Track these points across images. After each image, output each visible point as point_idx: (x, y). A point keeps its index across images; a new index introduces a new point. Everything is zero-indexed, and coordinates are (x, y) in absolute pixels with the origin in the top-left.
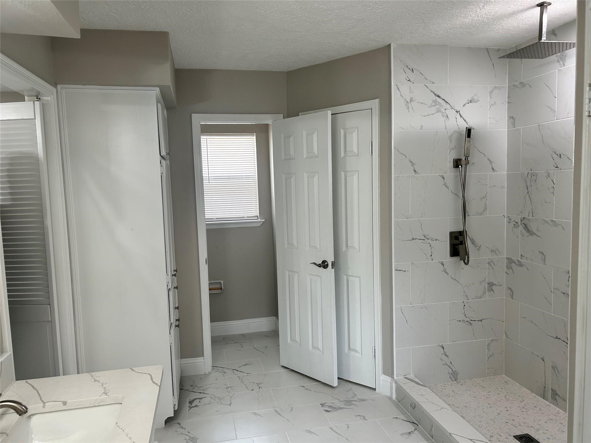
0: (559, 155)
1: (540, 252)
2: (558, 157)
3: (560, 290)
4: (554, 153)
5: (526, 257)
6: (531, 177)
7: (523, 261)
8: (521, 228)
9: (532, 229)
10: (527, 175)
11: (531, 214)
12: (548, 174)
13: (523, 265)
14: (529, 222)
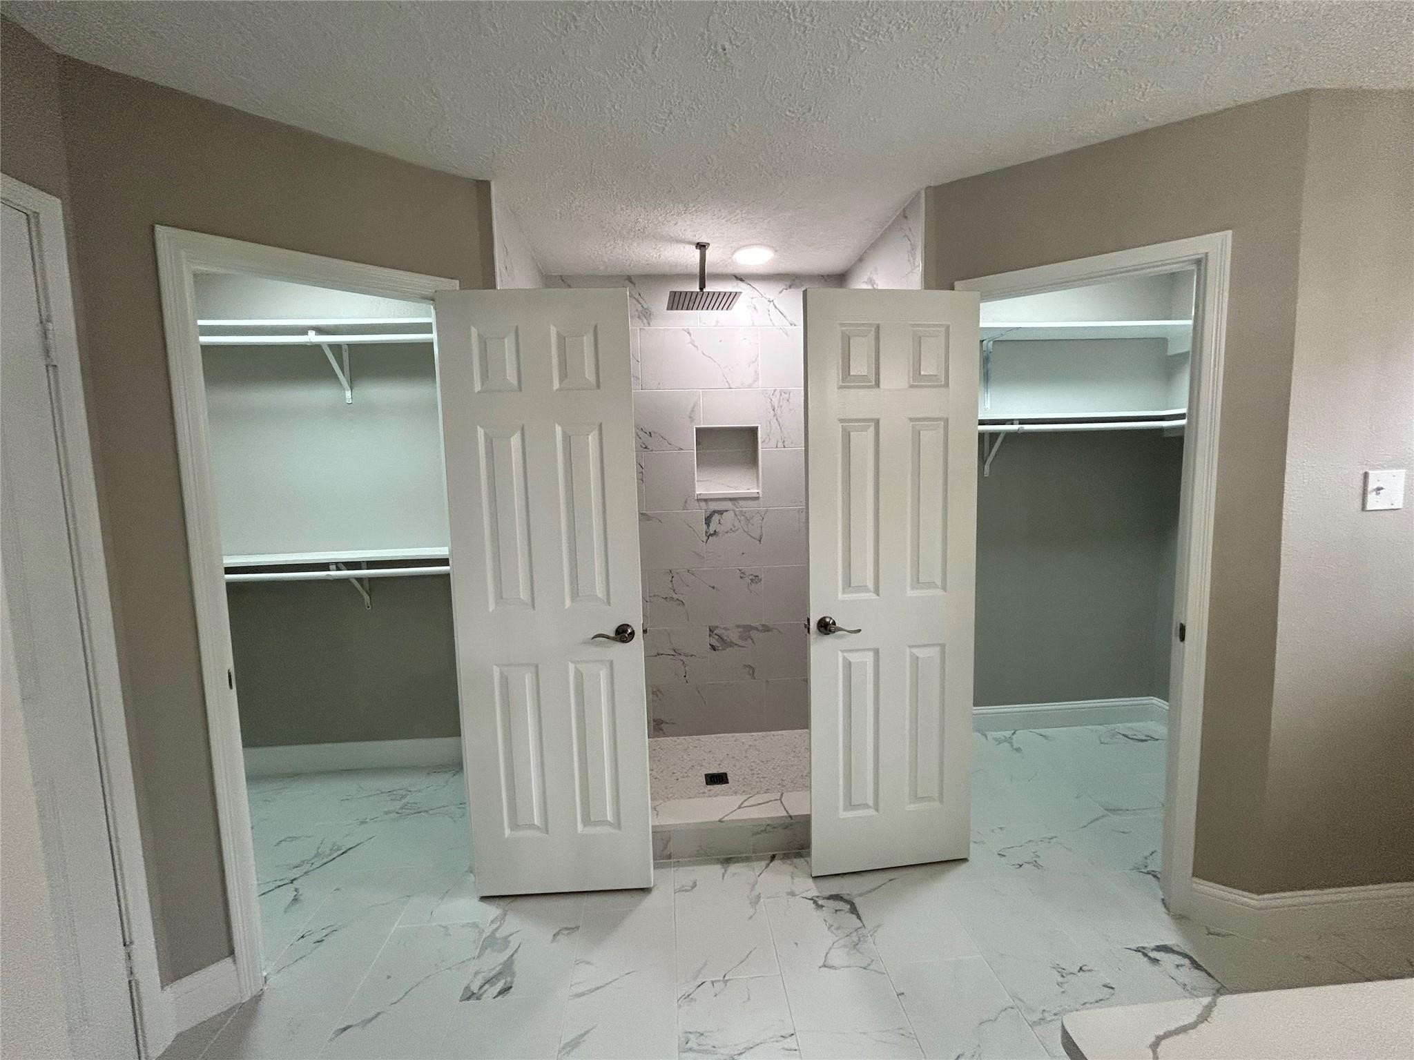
0: (648, 433)
3: (659, 596)
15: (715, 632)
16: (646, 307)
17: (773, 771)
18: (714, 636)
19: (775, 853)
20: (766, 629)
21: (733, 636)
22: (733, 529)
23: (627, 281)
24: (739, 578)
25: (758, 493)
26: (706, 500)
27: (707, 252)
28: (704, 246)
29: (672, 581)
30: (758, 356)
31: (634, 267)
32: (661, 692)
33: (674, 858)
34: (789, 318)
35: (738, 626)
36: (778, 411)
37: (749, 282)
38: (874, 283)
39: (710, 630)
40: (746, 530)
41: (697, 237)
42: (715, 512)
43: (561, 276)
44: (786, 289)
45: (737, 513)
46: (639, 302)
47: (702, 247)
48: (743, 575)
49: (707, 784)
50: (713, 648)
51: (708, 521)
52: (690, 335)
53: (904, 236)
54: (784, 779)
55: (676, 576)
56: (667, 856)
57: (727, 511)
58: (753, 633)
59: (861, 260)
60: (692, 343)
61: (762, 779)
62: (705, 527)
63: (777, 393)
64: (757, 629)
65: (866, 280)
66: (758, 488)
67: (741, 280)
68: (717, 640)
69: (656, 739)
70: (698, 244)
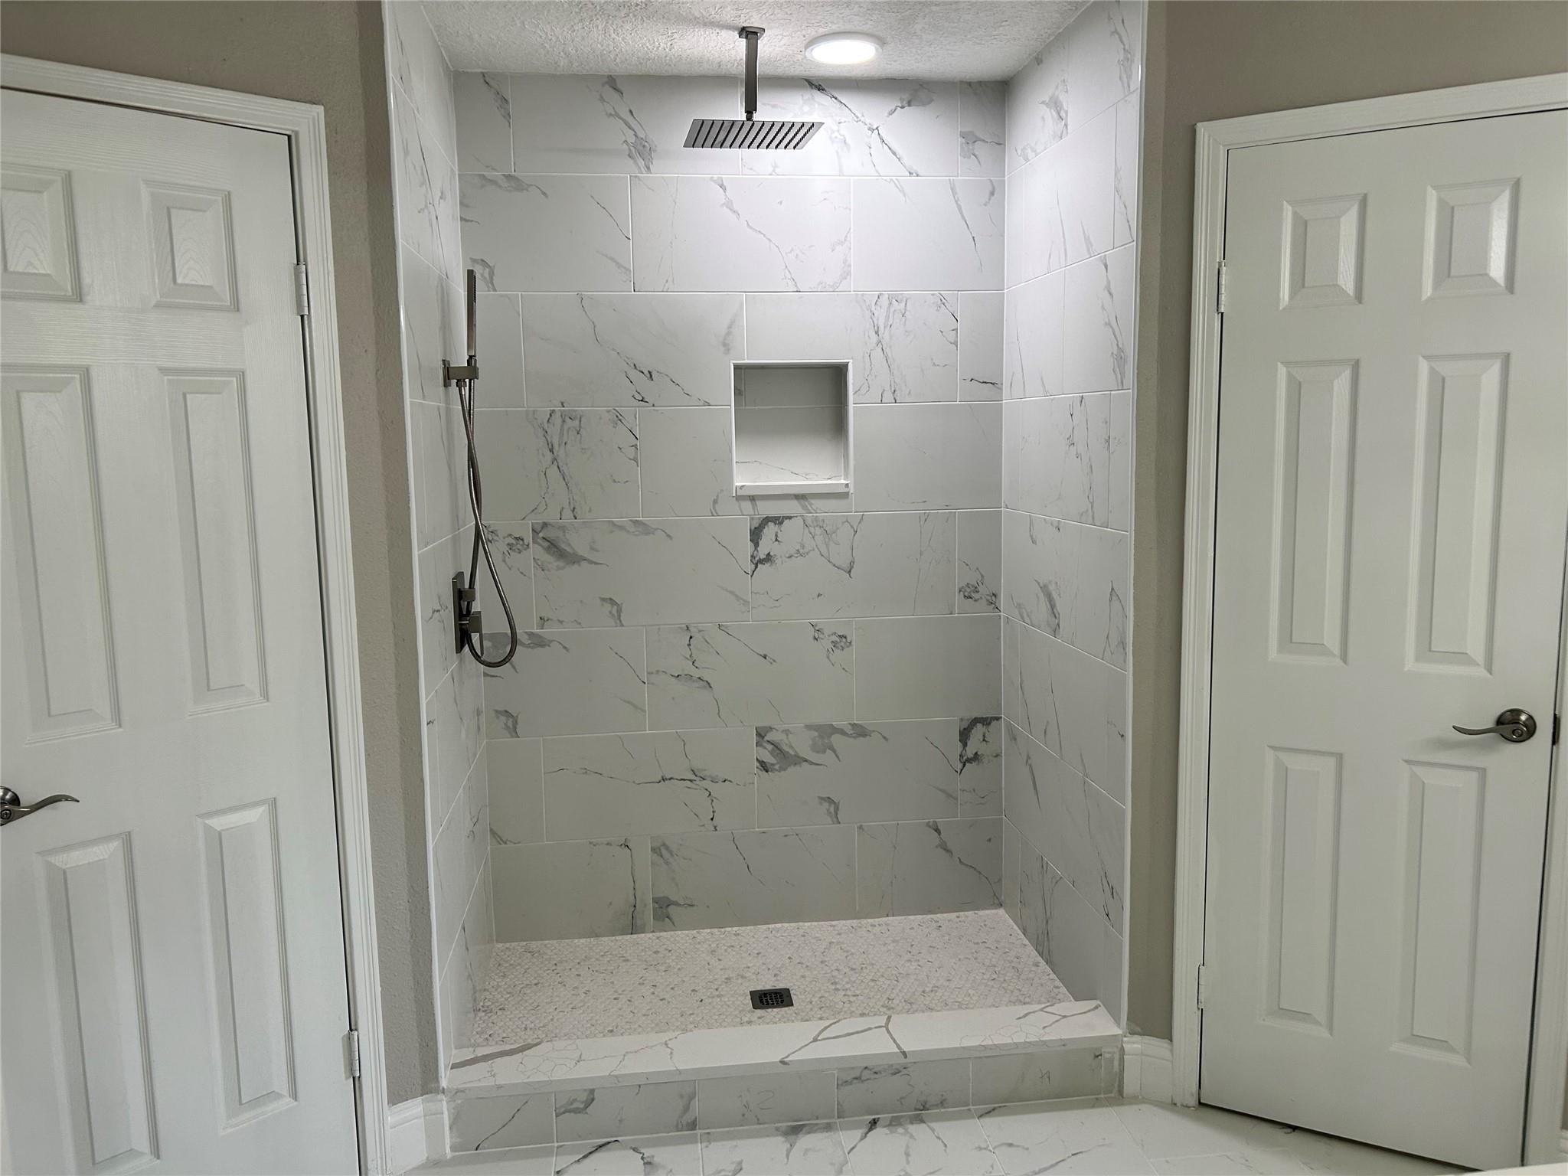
0: (646, 372)
1: (603, 600)
2: (645, 379)
3: (666, 673)
4: (633, 367)
5: (559, 620)
6: (564, 421)
7: (546, 632)
8: (536, 551)
9: (574, 549)
10: (549, 416)
11: (567, 513)
12: (617, 416)
13: (549, 640)
14: (564, 532)
15: (766, 738)
16: (641, 135)
17: (872, 984)
18: (765, 744)
19: (876, 1117)
20: (860, 732)
21: (800, 744)
22: (801, 551)
23: (607, 86)
24: (811, 638)
25: (847, 485)
26: (753, 499)
27: (762, 44)
28: (756, 33)
29: (689, 645)
30: (850, 229)
31: (622, 62)
32: (667, 848)
33: (700, 1129)
34: (905, 160)
35: (809, 727)
36: (885, 335)
37: (836, 95)
38: (1062, 107)
39: (759, 734)
40: (824, 551)
41: (743, 18)
42: (767, 520)
43: (483, 75)
44: (902, 107)
45: (809, 522)
46: (630, 128)
47: (750, 34)
48: (818, 633)
49: (755, 1007)
50: (764, 766)
51: (756, 535)
52: (725, 190)
53: (1112, 33)
54: (893, 996)
55: (697, 636)
56: (688, 1124)
57: (790, 518)
58: (836, 740)
59: (1038, 60)
60: (729, 205)
61: (852, 999)
62: (750, 545)
63: (884, 301)
64: (842, 732)
65: (1047, 99)
66: (846, 477)
67: (820, 89)
68: (771, 753)
69: (657, 934)
70: (743, 29)
